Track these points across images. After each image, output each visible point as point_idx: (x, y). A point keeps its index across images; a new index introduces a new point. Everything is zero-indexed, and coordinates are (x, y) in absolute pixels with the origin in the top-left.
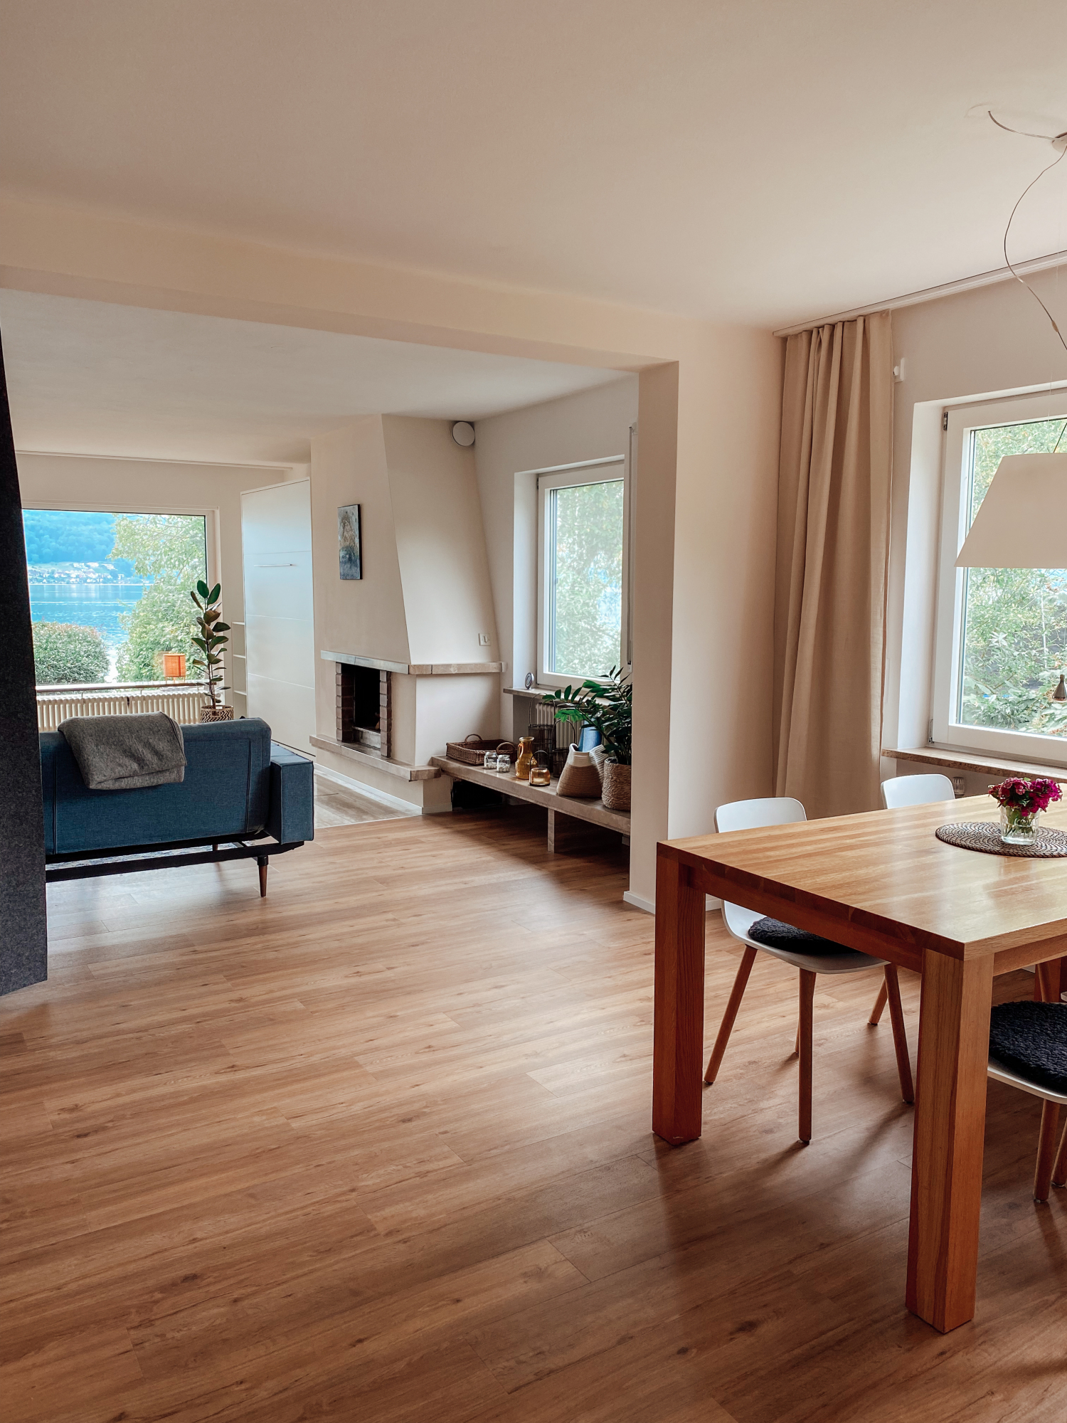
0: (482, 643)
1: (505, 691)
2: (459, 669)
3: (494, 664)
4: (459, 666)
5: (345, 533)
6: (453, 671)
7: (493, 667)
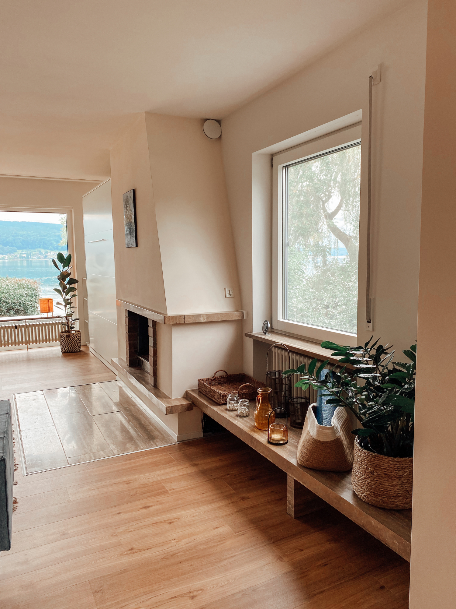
0: (228, 295)
1: (247, 335)
2: (207, 318)
3: (237, 313)
4: (208, 315)
5: (127, 213)
6: (202, 320)
7: (236, 316)
